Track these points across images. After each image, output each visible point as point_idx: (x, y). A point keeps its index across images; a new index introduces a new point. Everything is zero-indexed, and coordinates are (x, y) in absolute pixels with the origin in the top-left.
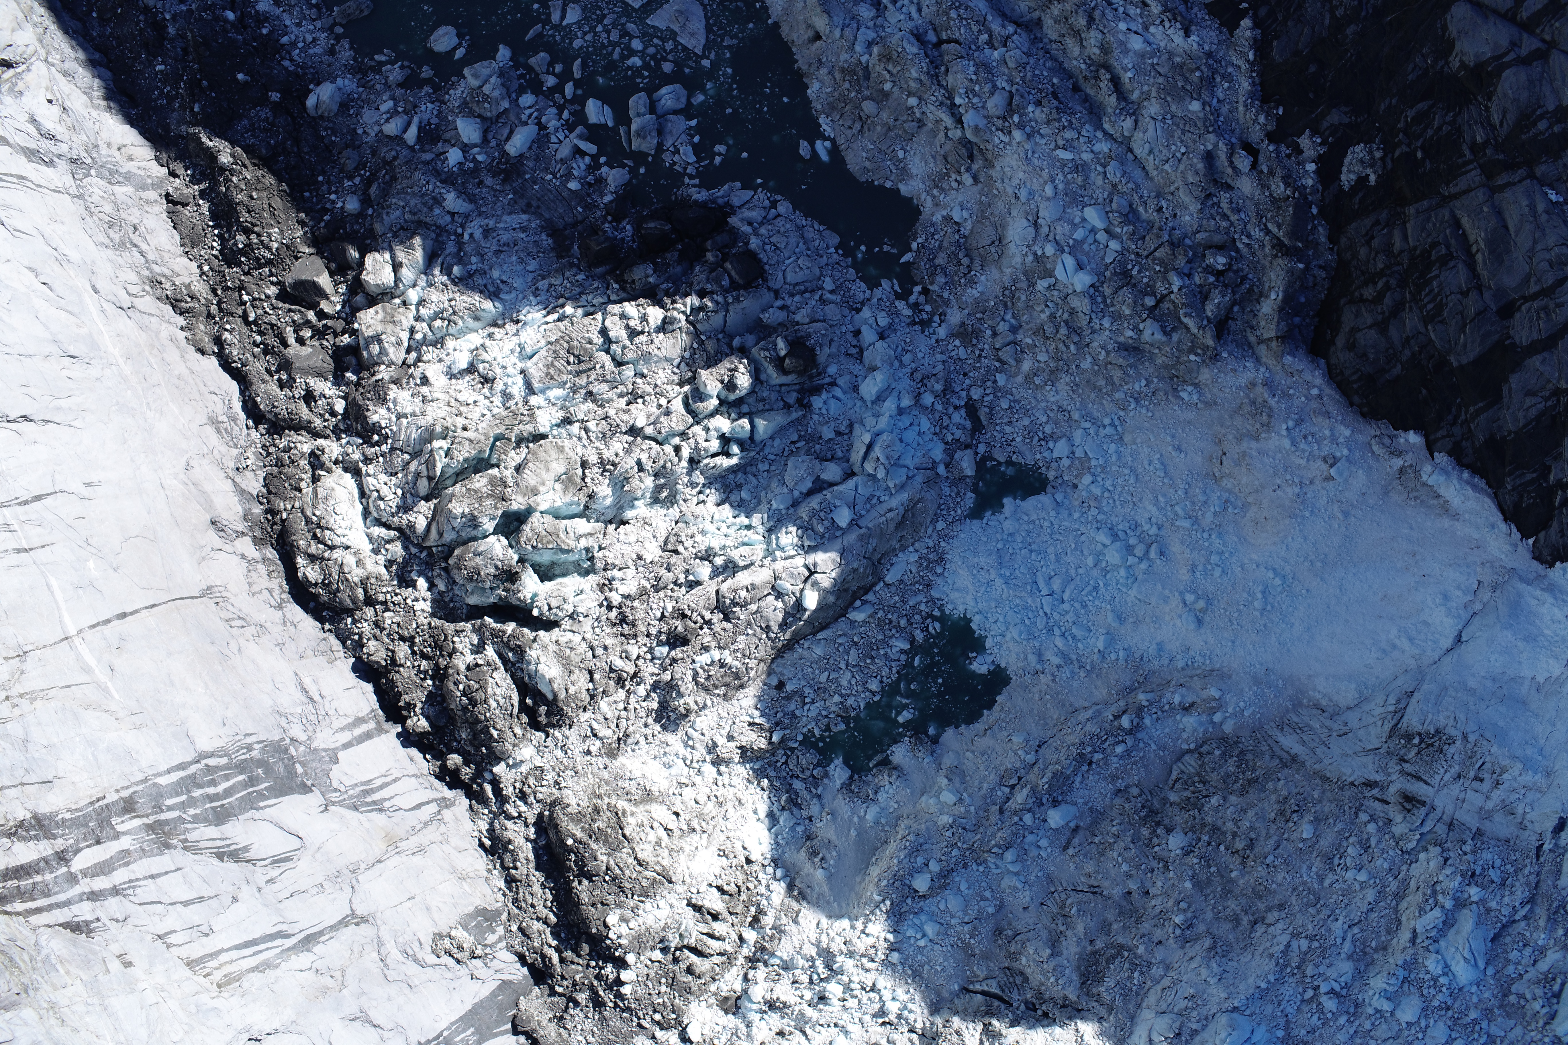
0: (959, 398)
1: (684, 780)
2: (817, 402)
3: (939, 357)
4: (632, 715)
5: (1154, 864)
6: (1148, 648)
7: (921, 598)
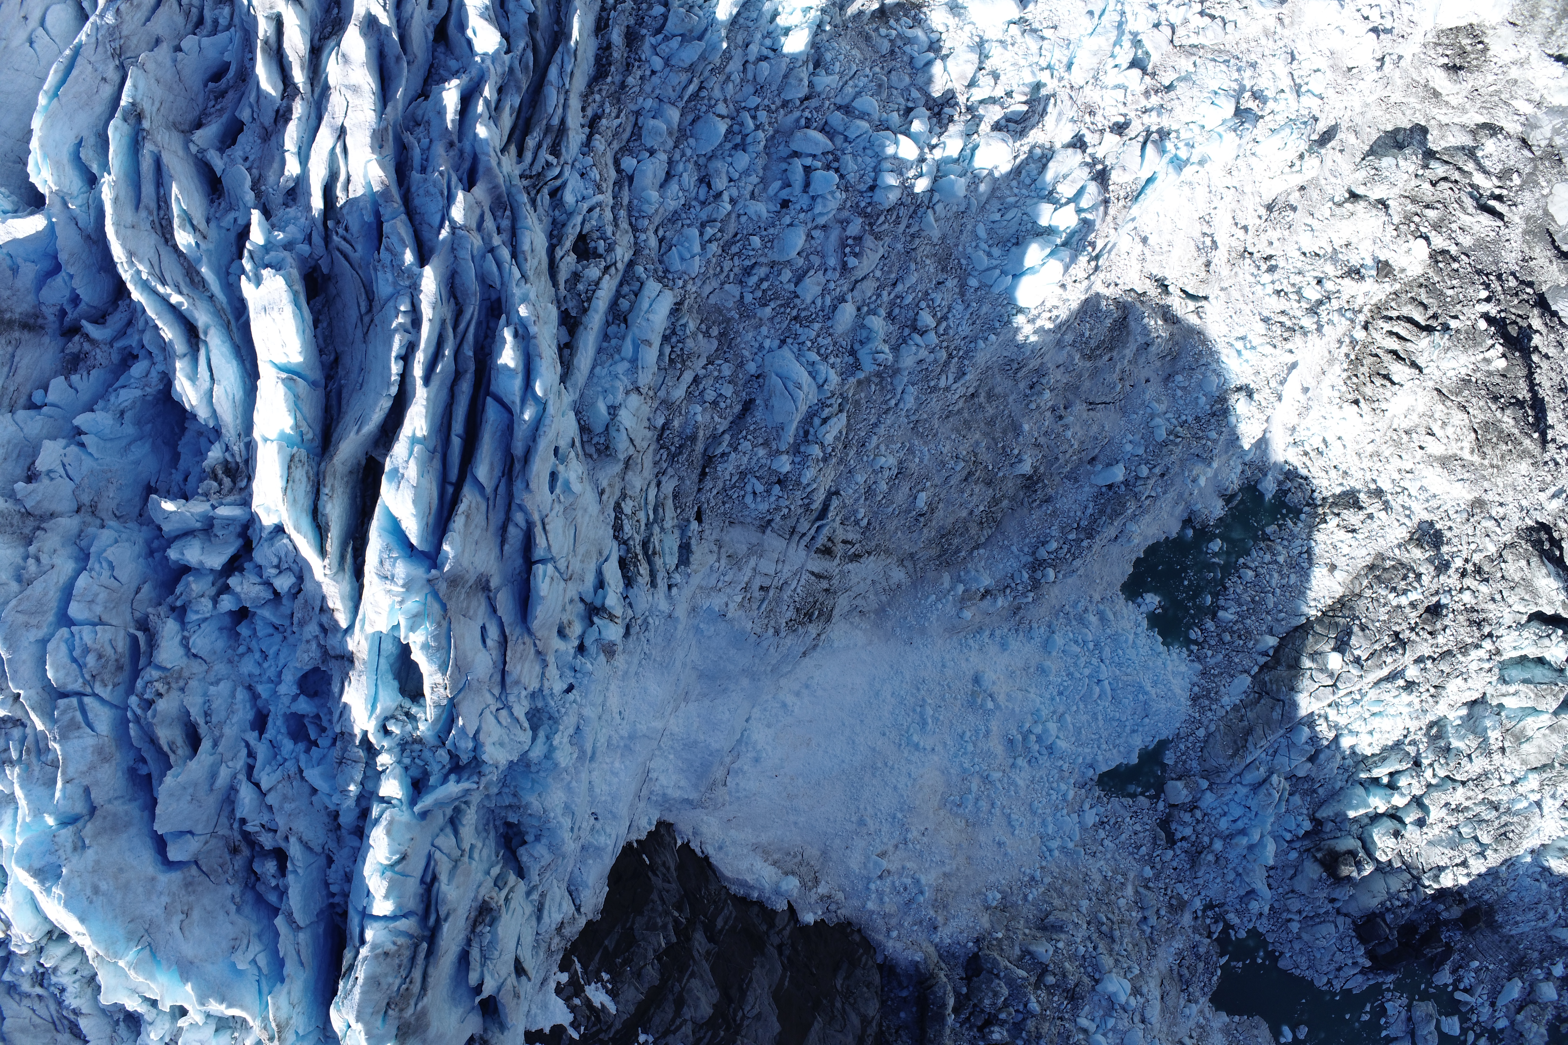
0: (1181, 848)
1: (1409, 476)
2: (1307, 825)
3: (1201, 881)
4: (1464, 539)
5: (1042, 440)
6: (1014, 644)
7: (1211, 662)
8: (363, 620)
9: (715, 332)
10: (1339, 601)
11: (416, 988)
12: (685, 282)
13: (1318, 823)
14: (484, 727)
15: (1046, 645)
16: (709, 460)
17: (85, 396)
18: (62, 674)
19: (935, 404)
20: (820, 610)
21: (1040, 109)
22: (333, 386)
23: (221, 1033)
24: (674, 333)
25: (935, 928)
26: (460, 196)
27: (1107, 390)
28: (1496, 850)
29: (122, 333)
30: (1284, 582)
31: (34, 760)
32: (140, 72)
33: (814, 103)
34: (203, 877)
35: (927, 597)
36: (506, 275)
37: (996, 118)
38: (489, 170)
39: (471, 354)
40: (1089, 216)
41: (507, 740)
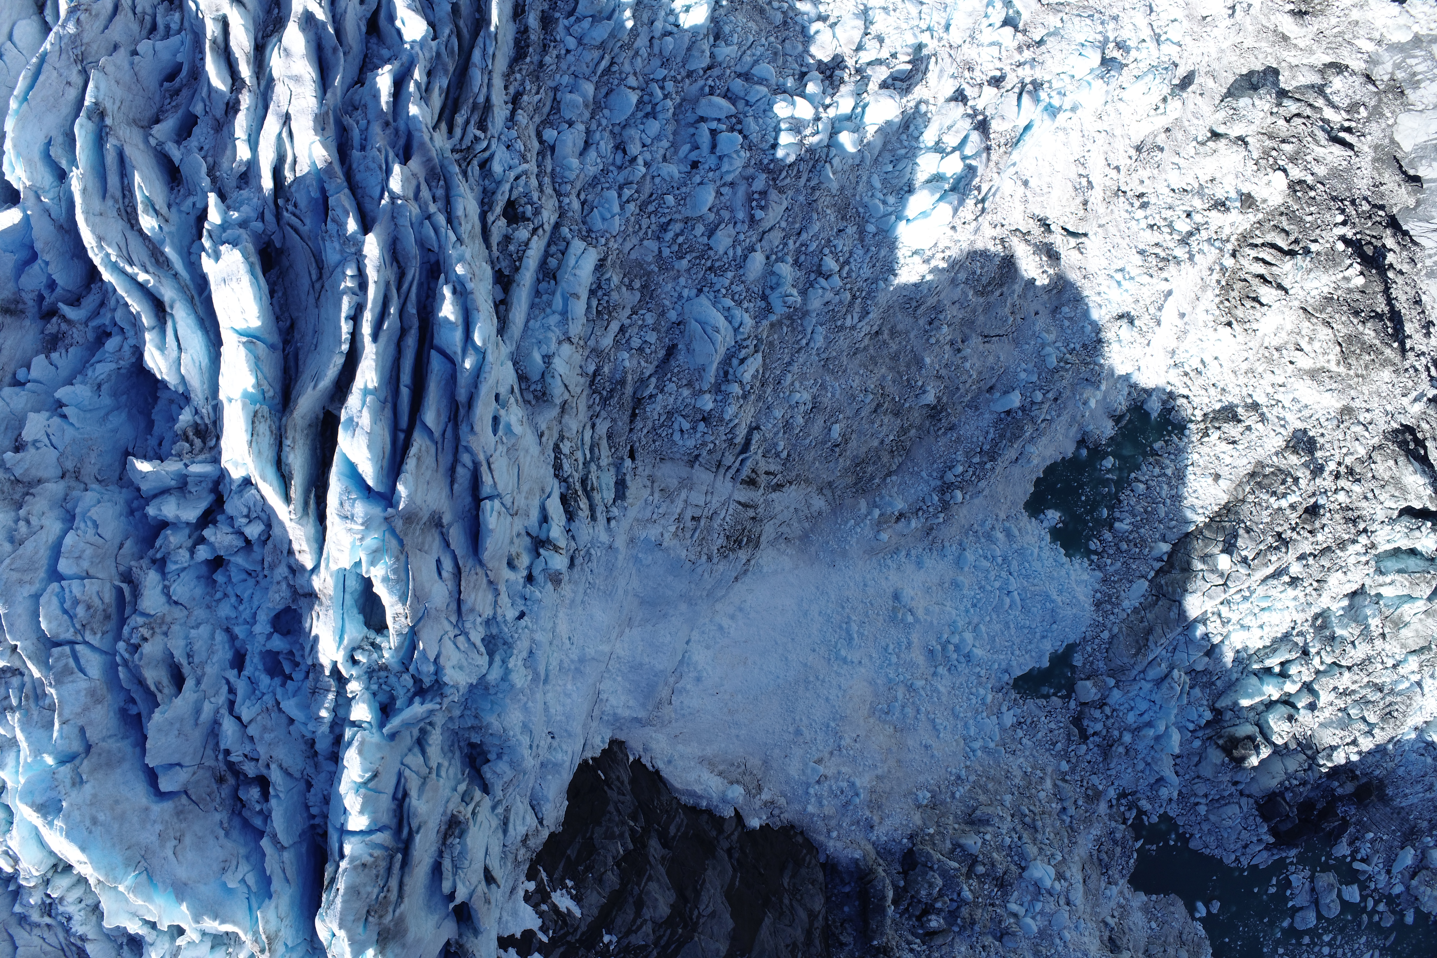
0: (1093, 742)
1: (1282, 389)
2: (1208, 715)
3: (1113, 772)
4: (1336, 444)
5: (943, 372)
6: (929, 562)
7: (1111, 569)
8: (328, 559)
9: (637, 284)
10: (1225, 507)
11: (393, 896)
12: (607, 240)
13: (1218, 713)
14: (444, 652)
15: (959, 562)
16: (638, 402)
17: (64, 373)
18: (54, 625)
19: (843, 342)
20: (749, 537)
21: (923, 67)
22: (290, 349)
23: (217, 949)
24: (599, 287)
25: (872, 827)
26: (397, 168)
27: (1000, 323)
28: (1383, 729)
29: (96, 313)
30: (1173, 492)
31: (32, 705)
32: (101, 74)
33: (716, 72)
34: (193, 806)
35: (847, 523)
36: (443, 239)
37: (883, 78)
38: (422, 144)
39: (414, 311)
40: (974, 163)
41: (465, 664)
